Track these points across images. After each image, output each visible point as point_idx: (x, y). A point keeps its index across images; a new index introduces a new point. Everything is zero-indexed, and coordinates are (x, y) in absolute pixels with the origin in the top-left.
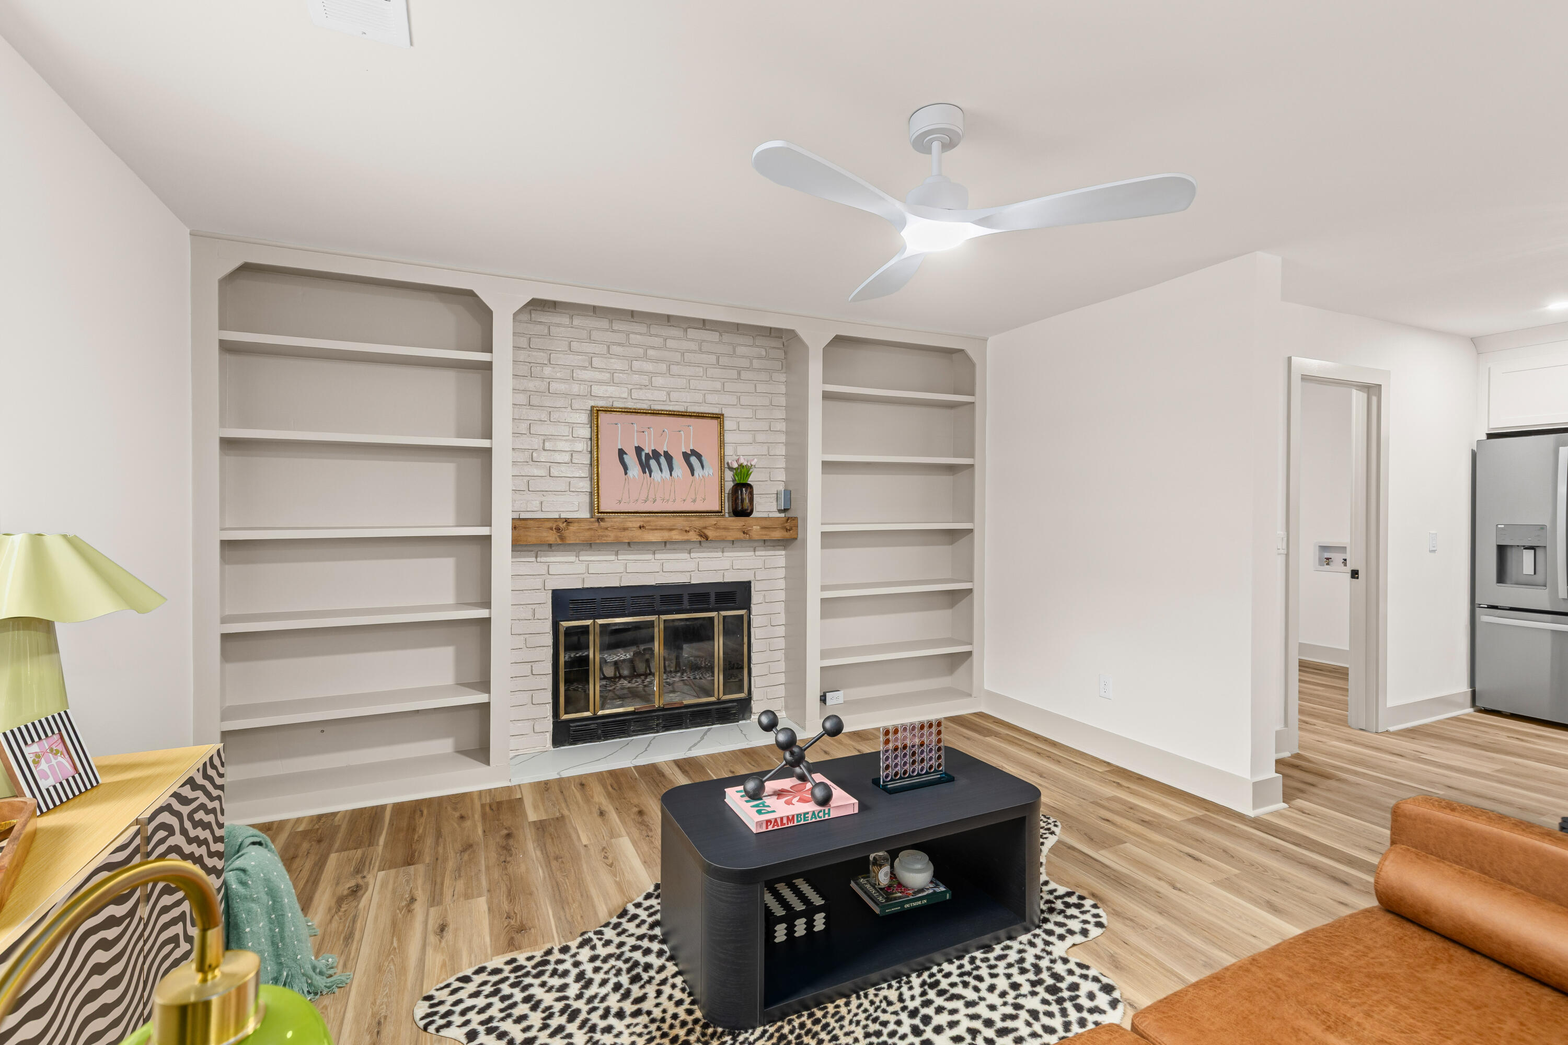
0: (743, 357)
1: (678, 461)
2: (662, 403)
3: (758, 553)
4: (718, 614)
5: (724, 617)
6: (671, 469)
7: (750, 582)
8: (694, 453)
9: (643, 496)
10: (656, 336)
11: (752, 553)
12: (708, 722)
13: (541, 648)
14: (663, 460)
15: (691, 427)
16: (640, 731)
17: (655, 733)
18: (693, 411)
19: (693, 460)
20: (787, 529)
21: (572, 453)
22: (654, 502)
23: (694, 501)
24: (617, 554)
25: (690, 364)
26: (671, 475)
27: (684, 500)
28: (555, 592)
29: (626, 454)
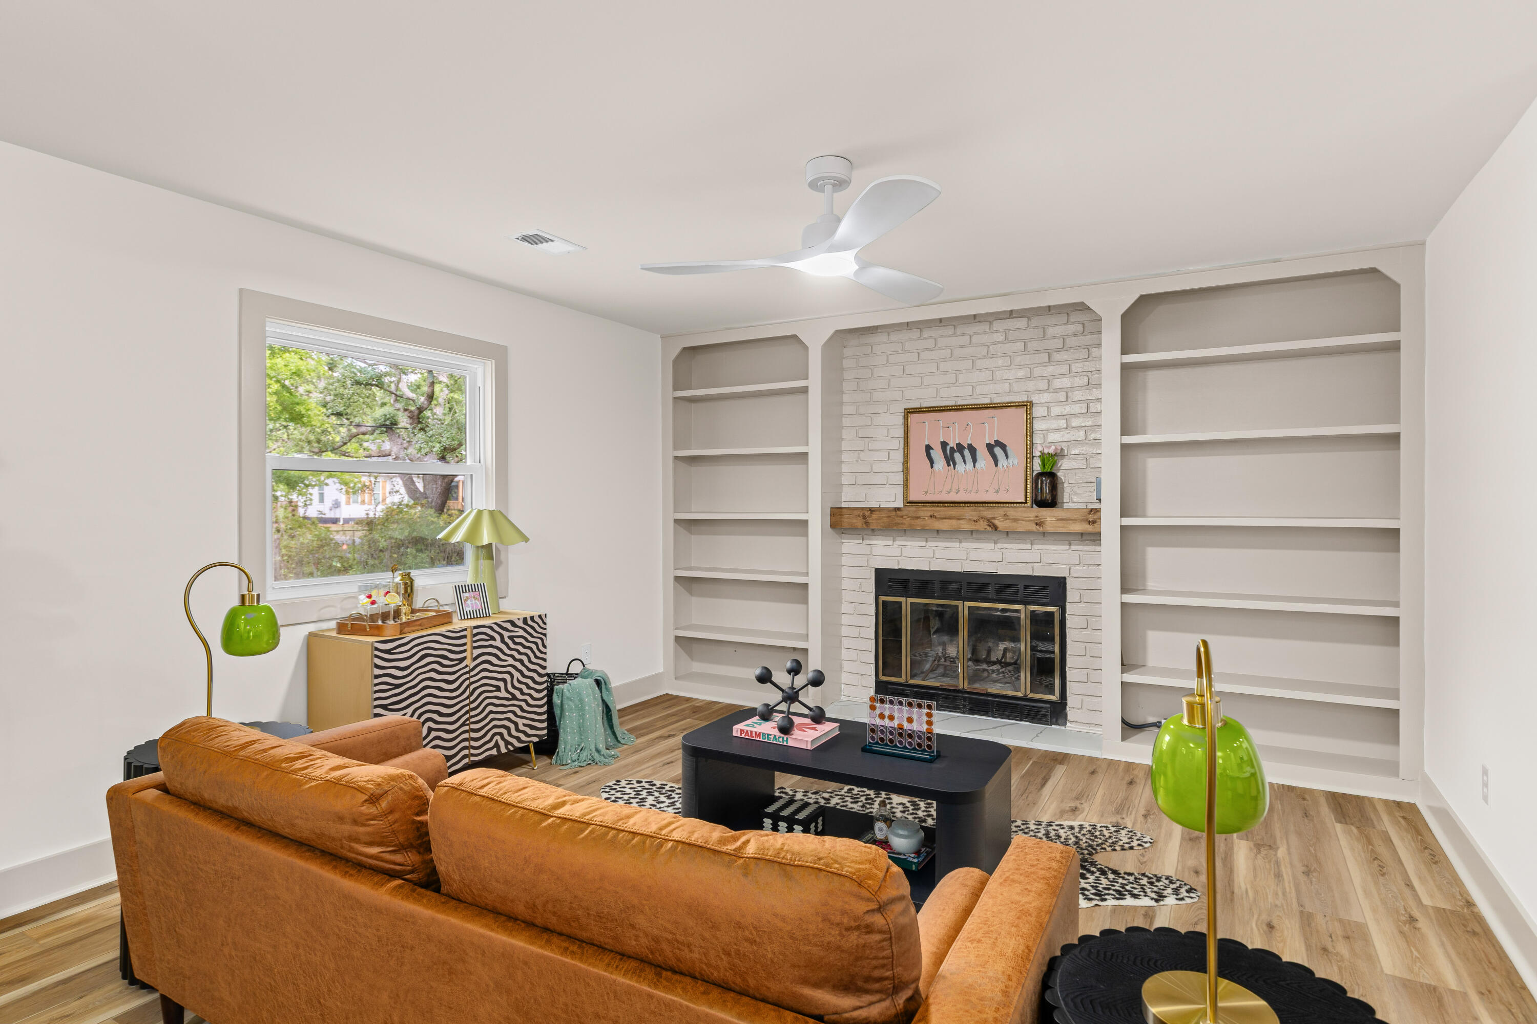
0: (1054, 338)
1: (982, 453)
2: (970, 397)
3: (1073, 547)
4: (1026, 608)
5: (1033, 612)
6: (975, 461)
7: (1065, 578)
8: (998, 443)
9: (947, 488)
10: (963, 335)
11: (1067, 547)
12: (1016, 717)
13: (868, 617)
14: (967, 453)
15: (996, 419)
16: (947, 707)
17: (961, 713)
18: (998, 401)
19: (998, 450)
20: (1089, 522)
21: (889, 451)
22: (957, 493)
23: (997, 492)
24: (927, 541)
25: (996, 356)
26: (974, 467)
27: (987, 491)
28: (878, 571)
29: (932, 449)
